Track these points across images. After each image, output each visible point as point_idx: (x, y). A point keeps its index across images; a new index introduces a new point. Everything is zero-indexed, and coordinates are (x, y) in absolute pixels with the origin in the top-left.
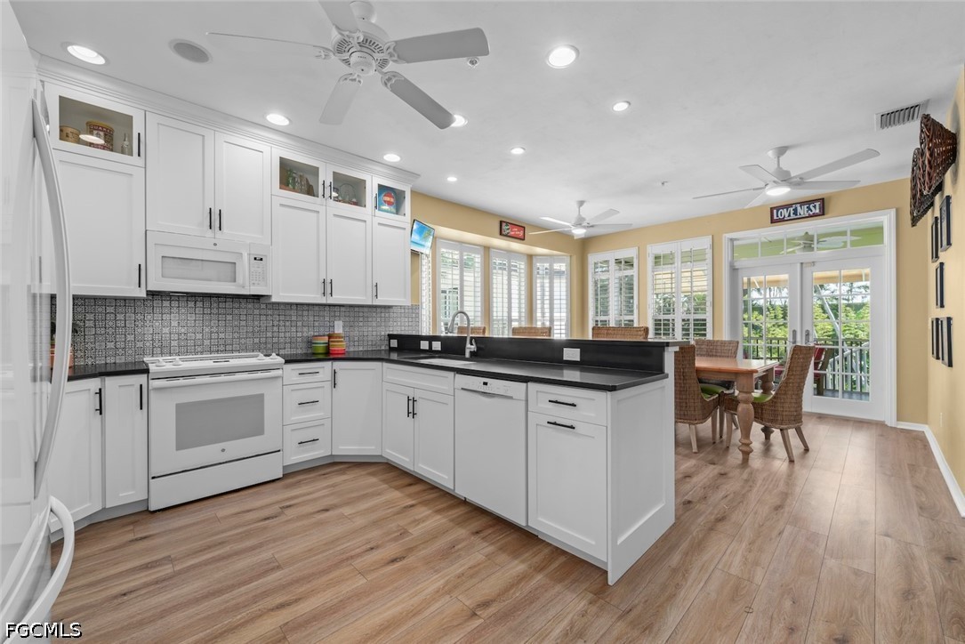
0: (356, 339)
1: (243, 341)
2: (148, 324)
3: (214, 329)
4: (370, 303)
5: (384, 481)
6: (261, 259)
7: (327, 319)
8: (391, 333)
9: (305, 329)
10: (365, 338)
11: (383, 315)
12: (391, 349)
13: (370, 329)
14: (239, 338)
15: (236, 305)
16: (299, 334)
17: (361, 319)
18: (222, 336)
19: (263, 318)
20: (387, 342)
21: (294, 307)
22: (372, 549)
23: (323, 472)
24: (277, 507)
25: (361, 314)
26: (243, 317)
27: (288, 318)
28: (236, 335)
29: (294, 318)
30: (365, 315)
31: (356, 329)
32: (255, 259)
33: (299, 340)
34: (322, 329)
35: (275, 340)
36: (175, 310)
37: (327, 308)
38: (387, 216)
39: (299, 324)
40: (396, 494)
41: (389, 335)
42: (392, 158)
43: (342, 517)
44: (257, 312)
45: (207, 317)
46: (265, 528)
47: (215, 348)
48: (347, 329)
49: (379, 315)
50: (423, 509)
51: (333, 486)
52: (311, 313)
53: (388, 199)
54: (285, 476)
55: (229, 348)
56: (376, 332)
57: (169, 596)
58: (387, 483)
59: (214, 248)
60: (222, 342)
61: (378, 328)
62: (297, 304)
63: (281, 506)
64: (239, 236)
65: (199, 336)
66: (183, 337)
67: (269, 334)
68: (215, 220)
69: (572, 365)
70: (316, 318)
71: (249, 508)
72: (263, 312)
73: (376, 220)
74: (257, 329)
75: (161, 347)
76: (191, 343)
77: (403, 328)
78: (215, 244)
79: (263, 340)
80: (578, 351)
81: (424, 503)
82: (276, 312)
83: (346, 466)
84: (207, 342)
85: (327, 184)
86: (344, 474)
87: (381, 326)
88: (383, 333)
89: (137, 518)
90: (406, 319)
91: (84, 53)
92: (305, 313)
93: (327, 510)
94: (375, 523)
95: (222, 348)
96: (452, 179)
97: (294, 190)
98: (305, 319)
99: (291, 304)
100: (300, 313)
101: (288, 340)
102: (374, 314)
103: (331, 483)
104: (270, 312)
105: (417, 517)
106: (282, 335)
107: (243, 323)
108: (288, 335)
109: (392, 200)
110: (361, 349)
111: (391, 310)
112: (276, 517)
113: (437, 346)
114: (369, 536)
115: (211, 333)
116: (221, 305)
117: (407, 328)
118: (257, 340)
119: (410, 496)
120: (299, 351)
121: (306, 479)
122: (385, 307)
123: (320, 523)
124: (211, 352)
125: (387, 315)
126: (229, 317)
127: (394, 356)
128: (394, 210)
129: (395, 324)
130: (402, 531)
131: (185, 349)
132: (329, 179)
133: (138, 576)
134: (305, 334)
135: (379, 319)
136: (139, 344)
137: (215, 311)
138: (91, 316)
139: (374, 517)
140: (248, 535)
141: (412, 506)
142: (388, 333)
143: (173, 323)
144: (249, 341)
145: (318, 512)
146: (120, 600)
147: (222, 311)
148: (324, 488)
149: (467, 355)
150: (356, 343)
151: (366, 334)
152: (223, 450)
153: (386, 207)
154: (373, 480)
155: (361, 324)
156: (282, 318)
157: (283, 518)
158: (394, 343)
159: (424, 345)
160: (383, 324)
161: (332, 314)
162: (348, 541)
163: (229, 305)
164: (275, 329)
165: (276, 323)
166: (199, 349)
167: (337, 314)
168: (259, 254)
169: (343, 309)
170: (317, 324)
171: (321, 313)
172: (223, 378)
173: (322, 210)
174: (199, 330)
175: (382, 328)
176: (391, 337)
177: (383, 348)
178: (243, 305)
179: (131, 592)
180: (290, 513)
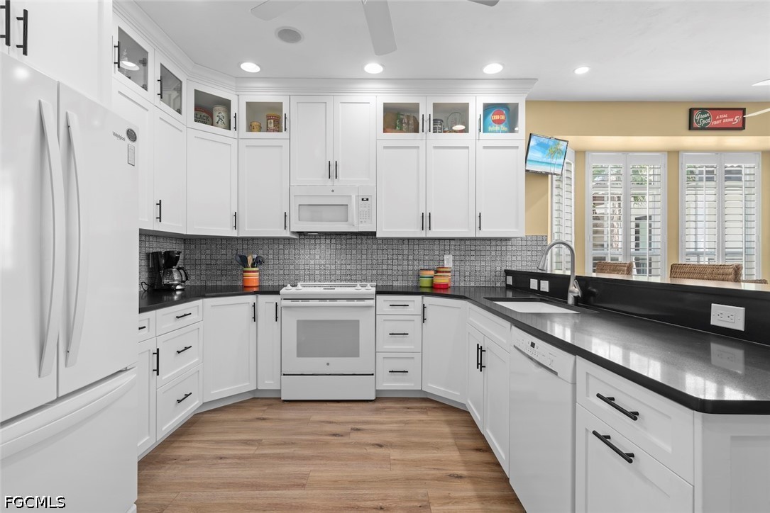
0: (467, 274)
1: (364, 272)
2: (302, 257)
3: (344, 262)
4: (473, 235)
5: (455, 435)
6: (367, 200)
7: (437, 253)
8: (508, 268)
9: (416, 263)
10: (478, 273)
11: (499, 248)
12: (508, 287)
13: (483, 263)
14: (361, 270)
15: (359, 241)
16: (411, 268)
17: (473, 253)
18: (349, 267)
19: (380, 252)
20: (503, 279)
21: (406, 242)
22: (381, 508)
23: (409, 405)
24: (350, 426)
25: (473, 248)
26: (364, 252)
27: (401, 252)
28: (359, 267)
29: (406, 252)
30: (478, 248)
31: (467, 263)
32: (363, 200)
33: (410, 273)
34: (431, 263)
35: (390, 272)
36: (318, 246)
37: (437, 242)
38: (499, 137)
39: (411, 257)
40: (455, 455)
41: (505, 271)
42: (493, 69)
43: (387, 459)
44: (375, 247)
45: (338, 252)
46: (326, 443)
47: (343, 278)
48: (457, 263)
49: (494, 248)
50: (470, 486)
51: (406, 423)
52: (421, 247)
53: (497, 117)
54: (377, 400)
55: (354, 277)
56: (490, 268)
57: (235, 473)
58: (455, 439)
59: (333, 194)
60: (348, 272)
61: (493, 264)
62: (409, 239)
63: (353, 427)
64: (351, 181)
65: (333, 267)
66: (323, 267)
67: (385, 267)
68: (333, 171)
69: (726, 335)
70: (426, 252)
71: (331, 420)
72: (380, 247)
73: (481, 144)
74: (375, 262)
75: (309, 275)
76: (328, 272)
77: (524, 263)
78: (333, 191)
79: (380, 272)
80: (741, 311)
81: (473, 479)
82: (390, 247)
83: (434, 405)
84: (338, 272)
85: (426, 118)
86: (426, 413)
87: (496, 260)
88: (498, 269)
89: (272, 402)
90: (529, 253)
91: (250, 67)
92: (416, 247)
93: (380, 446)
94: (408, 480)
95: (349, 277)
96: (582, 70)
97: (401, 131)
98: (416, 252)
99: (403, 239)
100: (411, 247)
101: (400, 273)
102: (488, 248)
103: (405, 419)
104: (385, 247)
105: (453, 494)
106: (395, 268)
107: (364, 257)
108: (400, 268)
109: (503, 117)
110: (472, 284)
111: (509, 243)
112: (342, 436)
113: (545, 286)
114: (390, 492)
115: (341, 264)
116: (349, 241)
117: (529, 263)
118: (374, 272)
119: (466, 463)
120: (410, 284)
121: (390, 408)
122: (501, 239)
123: (366, 458)
124: (341, 280)
125: (504, 248)
126: (354, 252)
127: (510, 295)
128: (506, 129)
129: (514, 258)
130: (425, 503)
131: (325, 277)
132: (430, 111)
133: (238, 447)
134: (416, 268)
135: (493, 253)
136: (297, 272)
137: (344, 247)
138: (271, 252)
139: (413, 472)
140: (312, 444)
141: (460, 477)
142: (504, 268)
143: (318, 256)
144: (369, 273)
145: (373, 445)
146: (215, 461)
147: (349, 247)
148: (396, 423)
149: (571, 301)
150: (467, 279)
151: (478, 269)
152: (328, 364)
153: (497, 128)
154: (446, 429)
155: (473, 258)
156: (395, 252)
157: (345, 440)
158: (510, 280)
159: (534, 284)
160: (498, 258)
161: (442, 247)
162: (369, 489)
163: (354, 241)
164: (390, 262)
165: (390, 257)
166: (333, 278)
167: (447, 248)
168: (365, 194)
169: (452, 243)
170: (427, 258)
171: (432, 247)
172: (328, 303)
173: (421, 144)
174: (333, 262)
175: (498, 263)
176: (508, 273)
177: (498, 285)
178: (364, 241)
179: (225, 458)
180: (355, 437)
